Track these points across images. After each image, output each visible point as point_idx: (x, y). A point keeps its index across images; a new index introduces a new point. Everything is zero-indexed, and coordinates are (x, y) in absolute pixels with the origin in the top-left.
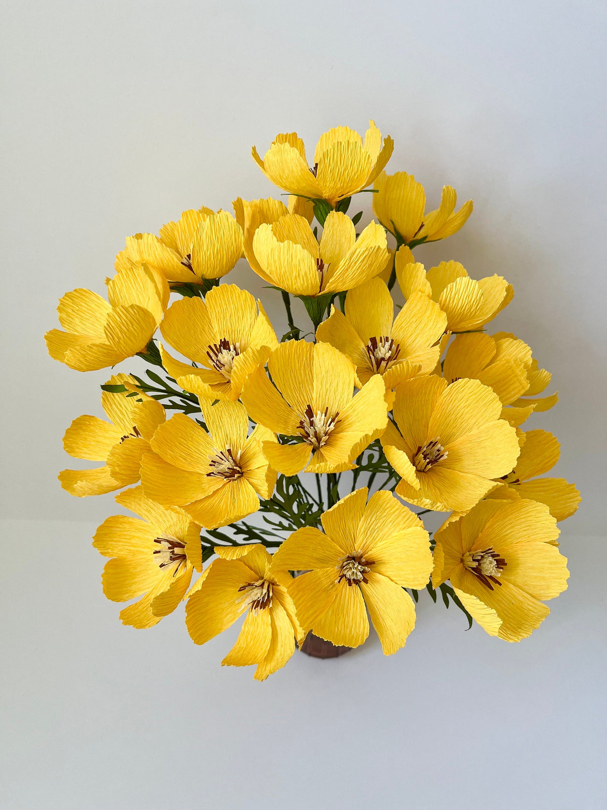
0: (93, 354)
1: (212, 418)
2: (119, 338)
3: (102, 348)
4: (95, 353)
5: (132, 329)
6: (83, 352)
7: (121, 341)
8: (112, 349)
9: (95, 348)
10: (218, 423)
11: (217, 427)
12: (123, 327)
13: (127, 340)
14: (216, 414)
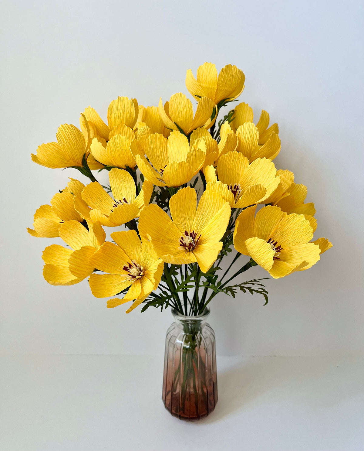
0: (51, 150)
1: (116, 191)
2: (64, 142)
3: (55, 146)
4: (51, 149)
5: (71, 138)
6: (46, 148)
7: (65, 145)
8: (60, 148)
9: (51, 146)
10: (119, 194)
11: (119, 196)
12: (66, 135)
13: (68, 144)
14: (118, 189)
